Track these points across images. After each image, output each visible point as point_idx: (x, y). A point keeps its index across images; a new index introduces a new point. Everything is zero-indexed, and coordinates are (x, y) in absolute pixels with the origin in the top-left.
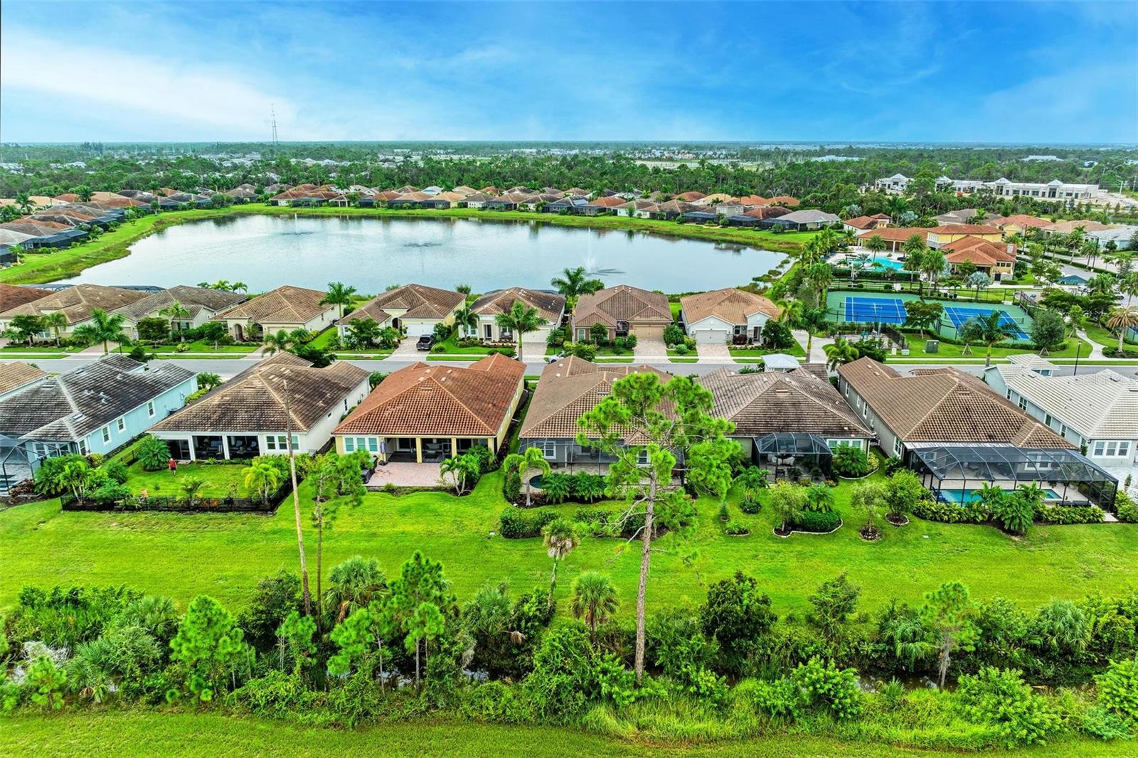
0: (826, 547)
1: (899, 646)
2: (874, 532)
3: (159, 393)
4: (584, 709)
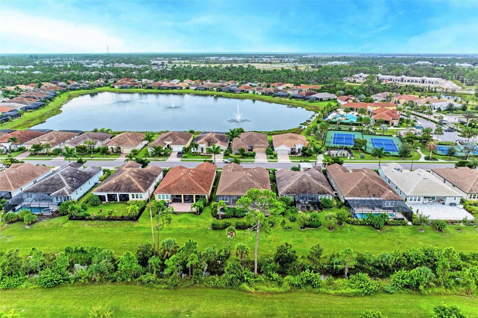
0: (316, 233)
1: (335, 266)
2: (332, 228)
3: (91, 177)
4: (240, 284)
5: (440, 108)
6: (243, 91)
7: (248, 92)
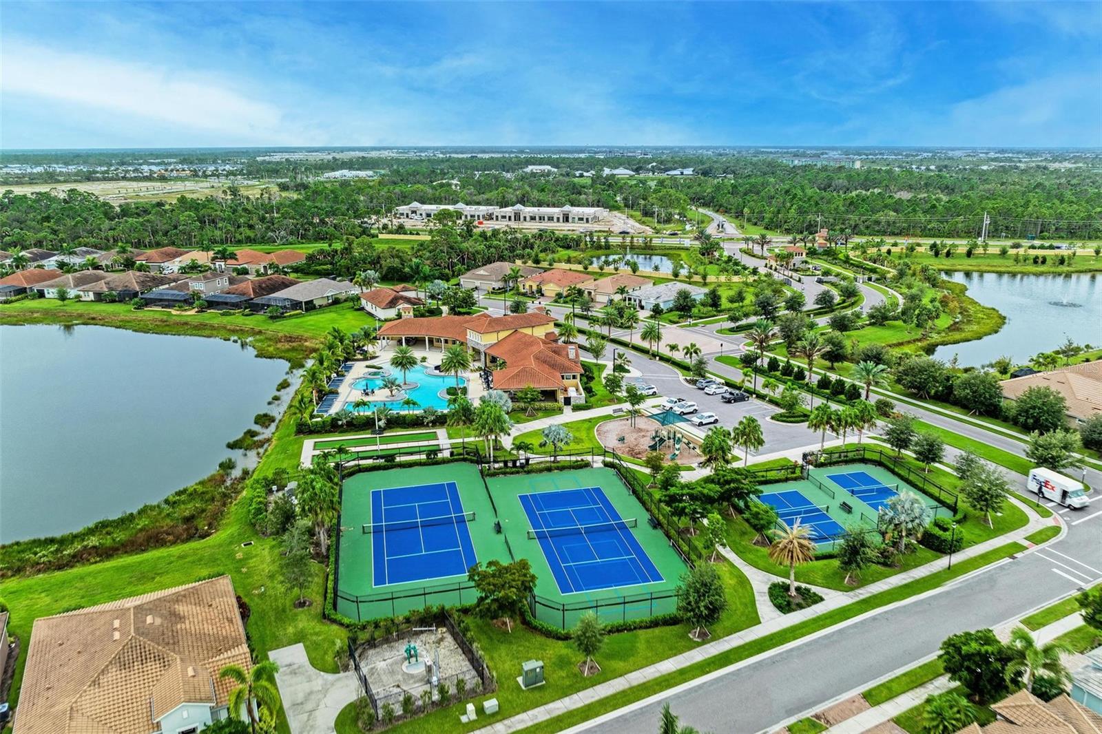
5: (657, 306)
6: (21, 291)
7: (41, 295)
